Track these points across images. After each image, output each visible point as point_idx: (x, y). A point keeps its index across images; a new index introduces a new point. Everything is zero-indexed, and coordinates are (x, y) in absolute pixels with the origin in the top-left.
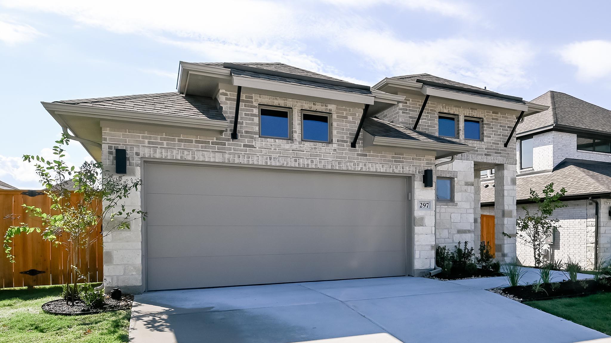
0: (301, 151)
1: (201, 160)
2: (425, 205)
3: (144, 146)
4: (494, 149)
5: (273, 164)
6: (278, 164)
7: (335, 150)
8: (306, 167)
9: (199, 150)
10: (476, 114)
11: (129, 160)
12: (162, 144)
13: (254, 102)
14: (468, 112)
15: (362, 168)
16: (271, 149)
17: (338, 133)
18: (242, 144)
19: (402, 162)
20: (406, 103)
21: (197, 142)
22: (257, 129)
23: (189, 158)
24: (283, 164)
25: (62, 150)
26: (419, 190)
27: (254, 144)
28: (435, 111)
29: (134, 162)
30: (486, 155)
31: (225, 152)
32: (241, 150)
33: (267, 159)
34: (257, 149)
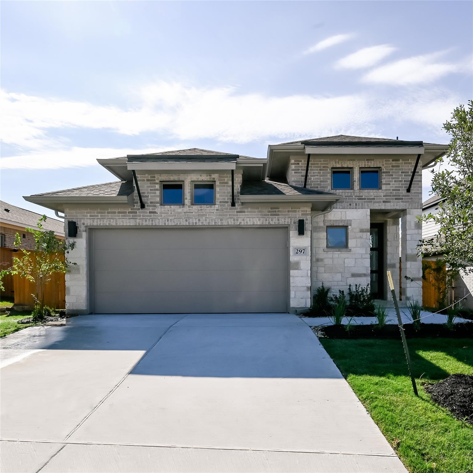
0: (191, 213)
1: (121, 225)
2: (301, 252)
3: (87, 218)
4: (393, 196)
5: (170, 224)
6: (173, 224)
7: (217, 210)
8: (194, 225)
9: (120, 218)
10: (372, 164)
11: (79, 228)
12: (97, 216)
13: (156, 180)
14: (364, 164)
15: (240, 223)
16: (168, 213)
17: (220, 196)
18: (148, 211)
19: (278, 215)
20: (298, 164)
21: (119, 212)
22: (158, 199)
23: (114, 224)
24: (177, 224)
25: (41, 225)
26: (294, 238)
27: (156, 211)
28: (327, 167)
29: (82, 229)
30: (384, 202)
31: (137, 218)
32: (148, 216)
33: (165, 221)
34: (159, 214)
